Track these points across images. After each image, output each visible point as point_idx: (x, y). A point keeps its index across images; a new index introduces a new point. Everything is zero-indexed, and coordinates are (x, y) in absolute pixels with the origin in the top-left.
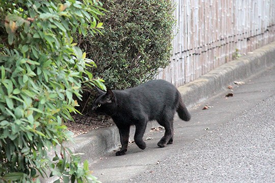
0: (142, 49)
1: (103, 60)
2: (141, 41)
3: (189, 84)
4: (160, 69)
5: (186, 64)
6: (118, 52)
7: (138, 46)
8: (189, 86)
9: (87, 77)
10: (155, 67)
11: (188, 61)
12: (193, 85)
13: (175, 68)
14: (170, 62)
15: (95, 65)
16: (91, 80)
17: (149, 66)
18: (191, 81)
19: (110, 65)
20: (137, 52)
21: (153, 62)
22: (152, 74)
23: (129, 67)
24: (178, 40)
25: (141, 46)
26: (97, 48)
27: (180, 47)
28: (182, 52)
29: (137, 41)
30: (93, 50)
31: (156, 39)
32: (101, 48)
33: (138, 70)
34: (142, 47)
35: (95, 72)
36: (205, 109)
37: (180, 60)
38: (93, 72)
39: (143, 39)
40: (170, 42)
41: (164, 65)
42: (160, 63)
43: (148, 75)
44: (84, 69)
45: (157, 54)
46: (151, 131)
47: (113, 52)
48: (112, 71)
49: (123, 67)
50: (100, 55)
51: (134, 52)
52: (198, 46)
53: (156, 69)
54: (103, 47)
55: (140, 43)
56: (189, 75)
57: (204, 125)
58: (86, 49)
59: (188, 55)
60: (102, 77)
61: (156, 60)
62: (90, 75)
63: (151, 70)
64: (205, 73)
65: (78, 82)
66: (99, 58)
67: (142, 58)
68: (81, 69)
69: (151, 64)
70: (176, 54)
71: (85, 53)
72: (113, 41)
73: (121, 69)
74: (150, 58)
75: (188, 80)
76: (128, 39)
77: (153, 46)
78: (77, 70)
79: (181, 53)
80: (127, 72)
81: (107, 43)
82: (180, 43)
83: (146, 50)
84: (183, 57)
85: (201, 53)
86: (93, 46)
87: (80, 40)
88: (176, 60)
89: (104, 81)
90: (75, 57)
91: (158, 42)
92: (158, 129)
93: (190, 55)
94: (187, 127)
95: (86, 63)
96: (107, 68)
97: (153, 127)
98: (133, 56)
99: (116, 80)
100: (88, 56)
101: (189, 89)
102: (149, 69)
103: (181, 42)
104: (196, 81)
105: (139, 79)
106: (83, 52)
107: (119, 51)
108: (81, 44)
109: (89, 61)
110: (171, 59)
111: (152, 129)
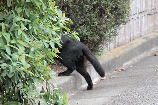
0: (108, 11)
1: (79, 19)
2: (107, 4)
3: (143, 37)
4: (121, 25)
5: (141, 22)
6: (90, 13)
7: (105, 8)
8: (144, 38)
9: (67, 32)
10: (118, 24)
11: (143, 20)
12: (147, 37)
13: (134, 25)
14: (129, 20)
15: (72, 22)
16: (69, 34)
17: (113, 23)
18: (145, 34)
19: (84, 23)
20: (104, 13)
21: (116, 21)
22: (115, 29)
23: (98, 24)
24: (136, 4)
25: (107, 9)
26: (74, 10)
27: (137, 9)
28: (139, 13)
29: (104, 5)
30: (71, 11)
31: (119, 3)
32: (78, 10)
33: (105, 26)
34: (108, 9)
35: (73, 27)
36: (156, 55)
37: (137, 19)
38: (72, 27)
39: (109, 3)
40: (129, 5)
41: (125, 23)
42: (121, 21)
43: (113, 30)
44: (64, 25)
45: (119, 14)
46: (115, 72)
47: (86, 13)
48: (85, 27)
49: (93, 24)
50: (77, 15)
51: (102, 12)
52: (151, 9)
53: (119, 26)
54: (79, 9)
55: (106, 6)
56: (144, 30)
57: (155, 68)
58: (66, 10)
59: (143, 15)
60: (77, 31)
61: (118, 19)
62: (68, 30)
63: (115, 26)
64: (156, 29)
65: (59, 35)
66: (76, 17)
67: (108, 17)
68: (62, 25)
69: (115, 22)
70: (134, 14)
71: (65, 14)
72: (87, 4)
73: (92, 25)
74: (114, 17)
75: (143, 34)
76: (97, 3)
77: (116, 8)
78: (58, 26)
79: (138, 14)
80: (97, 28)
81: (82, 6)
82: (137, 6)
83: (111, 12)
84: (139, 17)
85: (153, 14)
86: (72, 8)
87: (62, 4)
88: (134, 19)
89: (79, 34)
90: (58, 16)
91: (120, 5)
92: (120, 70)
93: (145, 15)
94: (142, 68)
95: (65, 20)
96: (82, 25)
97: (116, 69)
98: (101, 16)
99: (88, 34)
100: (67, 16)
101: (144, 41)
102: (113, 26)
103: (138, 5)
104: (149, 35)
105: (105, 33)
106: (63, 13)
107: (91, 12)
108: (63, 7)
109: (67, 19)
110: (130, 18)
111: (116, 70)
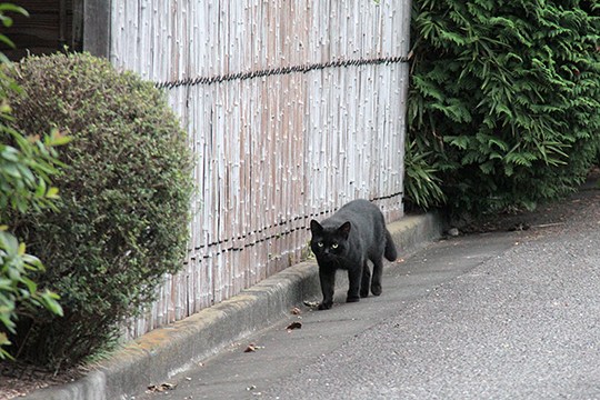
0: (133, 239)
1: (60, 257)
2: (132, 223)
3: (220, 305)
4: (166, 275)
5: (215, 267)
6: (88, 244)
7: (126, 233)
8: (220, 308)
9: (28, 290)
10: (157, 272)
11: (220, 262)
12: (228, 306)
13: (196, 275)
14: (185, 263)
15: (41, 267)
16: (33, 296)
17: (145, 270)
18: (225, 299)
19: (73, 269)
20: (124, 244)
21: (154, 264)
22: (150, 286)
23: (108, 272)
24: (202, 224)
25: (130, 233)
26: (47, 235)
27: (206, 236)
28: (209, 246)
29: (123, 224)
30: (40, 238)
31: (159, 221)
32: (56, 237)
33: (124, 277)
34: (134, 233)
35: (43, 280)
36: (249, 350)
37: (204, 260)
38: (41, 280)
39: (135, 220)
40: (185, 226)
41: (174, 269)
42: (166, 265)
43: (144, 287)
44: (22, 274)
45: (160, 248)
46: (148, 392)
47: (78, 244)
48: (75, 279)
49: (96, 272)
50: (54, 248)
51: (117, 243)
52: (238, 235)
53: (159, 276)
54: (59, 233)
55: (129, 226)
56: (221, 287)
57: (246, 381)
58: (27, 237)
59: (220, 251)
60: (54, 290)
61: (159, 260)
62: (32, 286)
63: (150, 278)
64: (250, 286)
65: (9, 298)
66: (51, 254)
67: (132, 255)
68: (15, 274)
69: (150, 266)
70: (197, 249)
71: (23, 246)
72: (79, 222)
73: (92, 275)
74: (147, 254)
75: (219, 297)
76: (106, 220)
77: (154, 232)
78: (7, 275)
79: (206, 246)
80: (104, 282)
81: (66, 227)
82: (205, 227)
83: (140, 241)
84: (210, 255)
85: (243, 247)
86: (41, 232)
87: (16, 221)
88: (197, 261)
89: (58, 297)
90: (5, 251)
91: (164, 226)
92: (161, 389)
93: (224, 251)
94: (215, 384)
95: (26, 263)
96: (66, 274)
97: (151, 385)
98: (115, 252)
99: (83, 296)
100: (29, 251)
101: (221, 314)
102: (146, 276)
103: (207, 226)
104: (234, 299)
105: (126, 293)
106: (19, 242)
107: (90, 242)
108: (19, 229)
109: (31, 259)
110: (188, 258)
111: (150, 388)
